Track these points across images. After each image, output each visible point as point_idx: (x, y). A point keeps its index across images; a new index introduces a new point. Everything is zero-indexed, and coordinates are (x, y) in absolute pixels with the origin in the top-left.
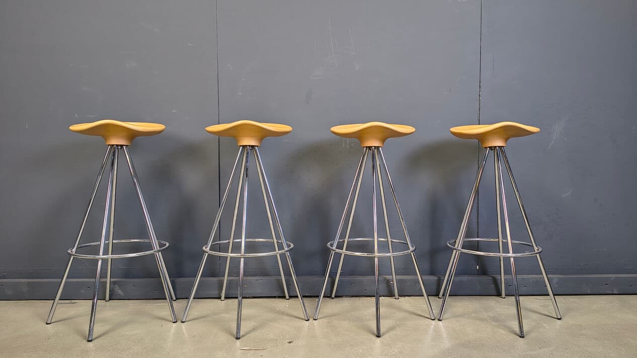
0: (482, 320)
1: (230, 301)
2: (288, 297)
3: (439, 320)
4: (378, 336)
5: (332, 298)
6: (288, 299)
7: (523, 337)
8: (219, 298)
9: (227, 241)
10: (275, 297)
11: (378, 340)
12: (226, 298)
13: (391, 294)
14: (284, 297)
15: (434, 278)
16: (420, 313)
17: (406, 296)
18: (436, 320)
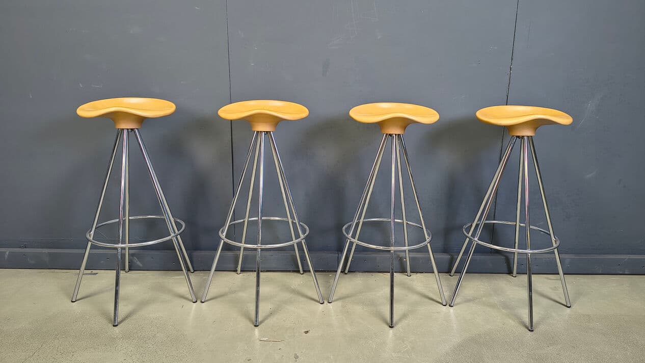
0: (493, 306)
1: (246, 274)
2: (302, 272)
3: (450, 306)
4: (391, 327)
5: (346, 274)
6: (303, 274)
7: (532, 331)
8: (236, 271)
9: (242, 220)
10: (289, 271)
11: (391, 331)
12: (242, 271)
13: (403, 271)
14: (298, 271)
15: (446, 257)
16: (431, 295)
17: (418, 272)
18: (448, 306)
